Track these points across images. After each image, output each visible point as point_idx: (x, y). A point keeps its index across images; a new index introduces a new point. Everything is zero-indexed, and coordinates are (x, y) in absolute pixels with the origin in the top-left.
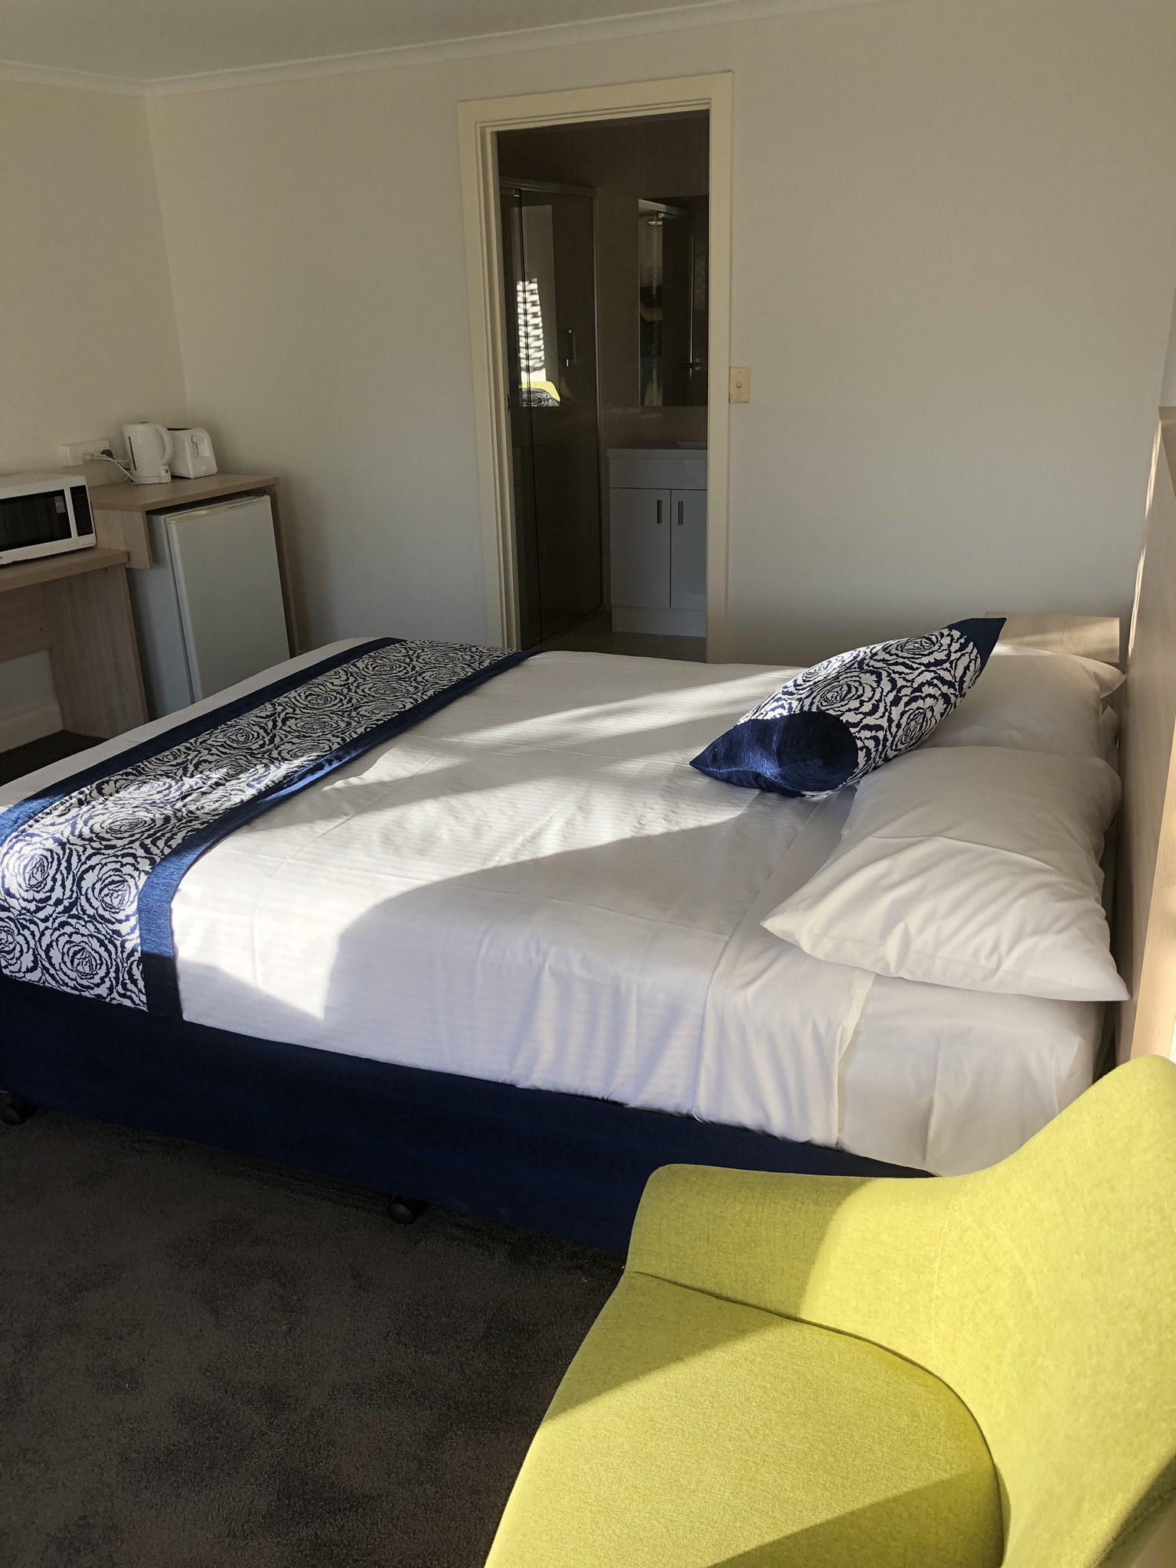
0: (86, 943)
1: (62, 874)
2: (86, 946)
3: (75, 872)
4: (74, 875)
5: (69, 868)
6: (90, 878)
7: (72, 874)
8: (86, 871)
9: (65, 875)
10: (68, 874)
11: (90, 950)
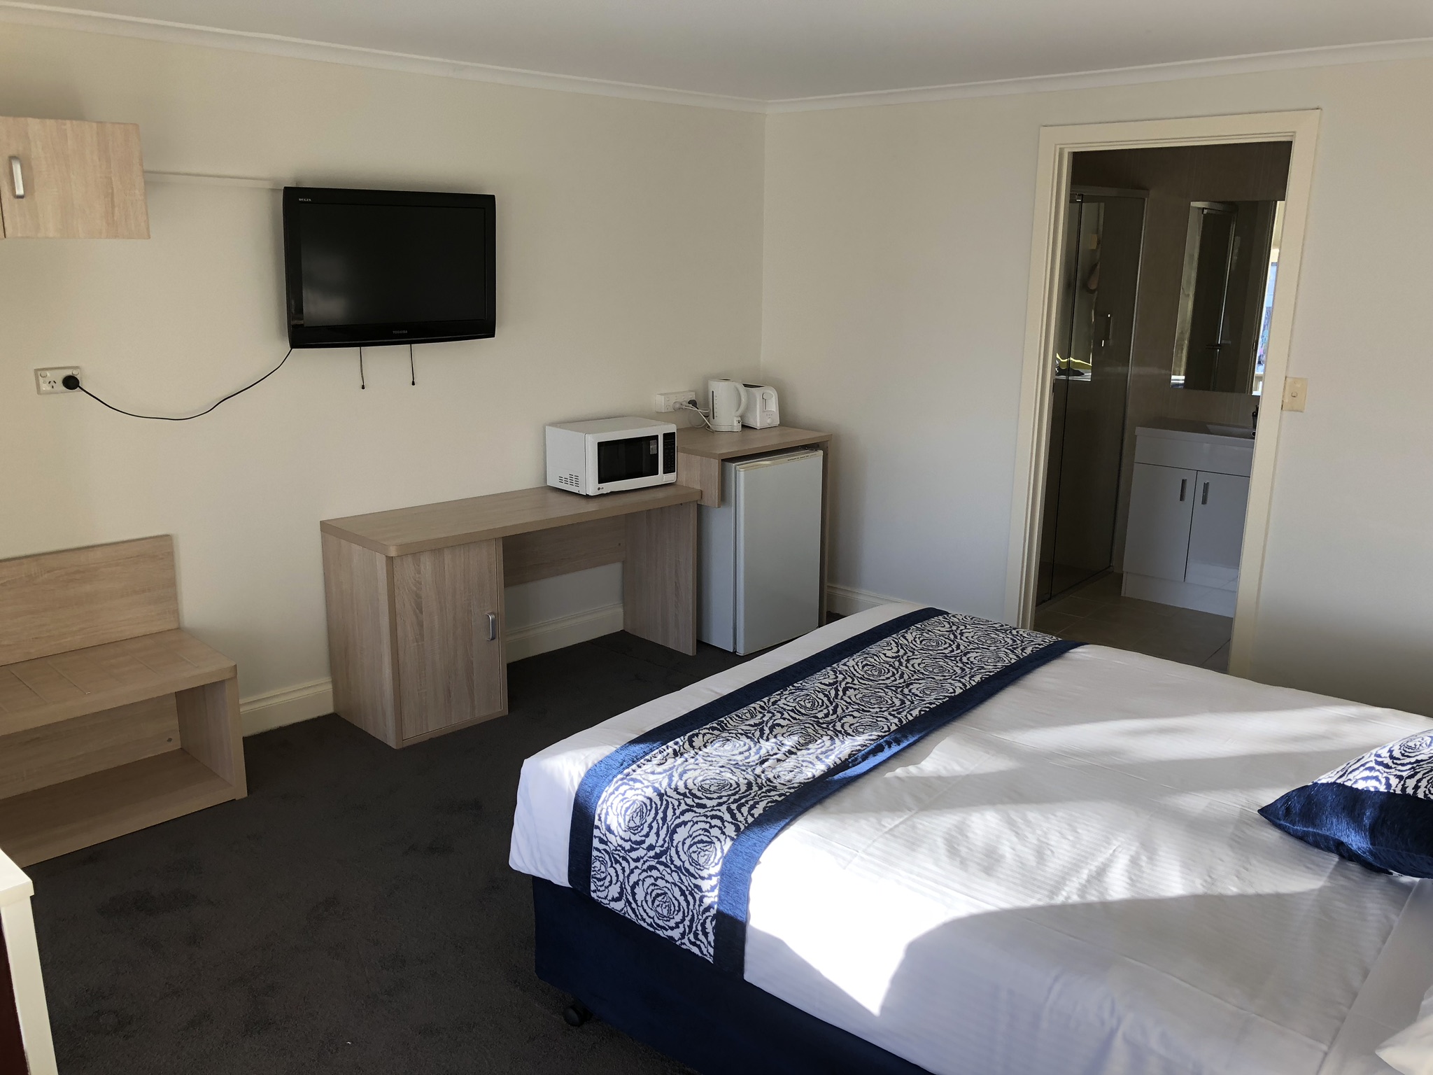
0: (669, 889)
1: (658, 823)
2: (668, 892)
3: (670, 824)
4: (668, 826)
5: (664, 819)
6: (682, 833)
7: (666, 825)
8: (679, 825)
9: (661, 825)
10: (663, 825)
11: (671, 897)
